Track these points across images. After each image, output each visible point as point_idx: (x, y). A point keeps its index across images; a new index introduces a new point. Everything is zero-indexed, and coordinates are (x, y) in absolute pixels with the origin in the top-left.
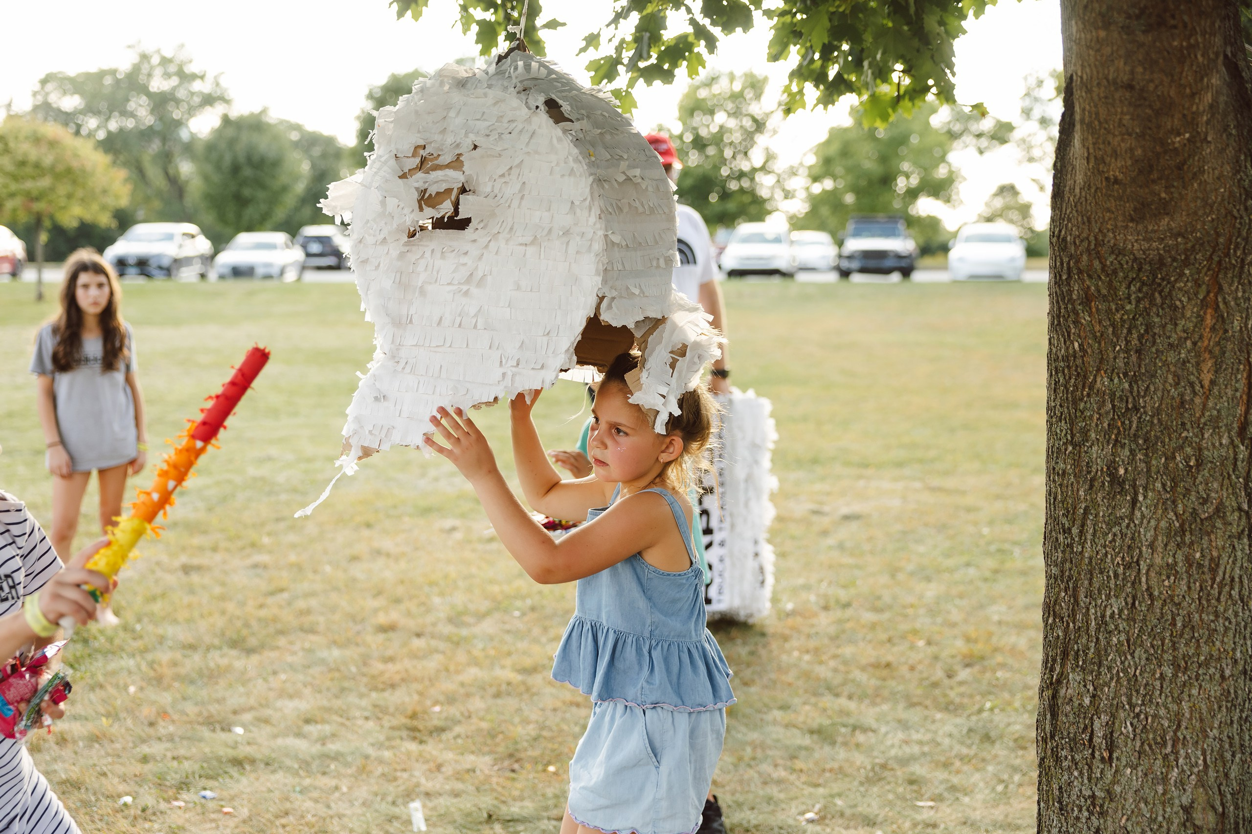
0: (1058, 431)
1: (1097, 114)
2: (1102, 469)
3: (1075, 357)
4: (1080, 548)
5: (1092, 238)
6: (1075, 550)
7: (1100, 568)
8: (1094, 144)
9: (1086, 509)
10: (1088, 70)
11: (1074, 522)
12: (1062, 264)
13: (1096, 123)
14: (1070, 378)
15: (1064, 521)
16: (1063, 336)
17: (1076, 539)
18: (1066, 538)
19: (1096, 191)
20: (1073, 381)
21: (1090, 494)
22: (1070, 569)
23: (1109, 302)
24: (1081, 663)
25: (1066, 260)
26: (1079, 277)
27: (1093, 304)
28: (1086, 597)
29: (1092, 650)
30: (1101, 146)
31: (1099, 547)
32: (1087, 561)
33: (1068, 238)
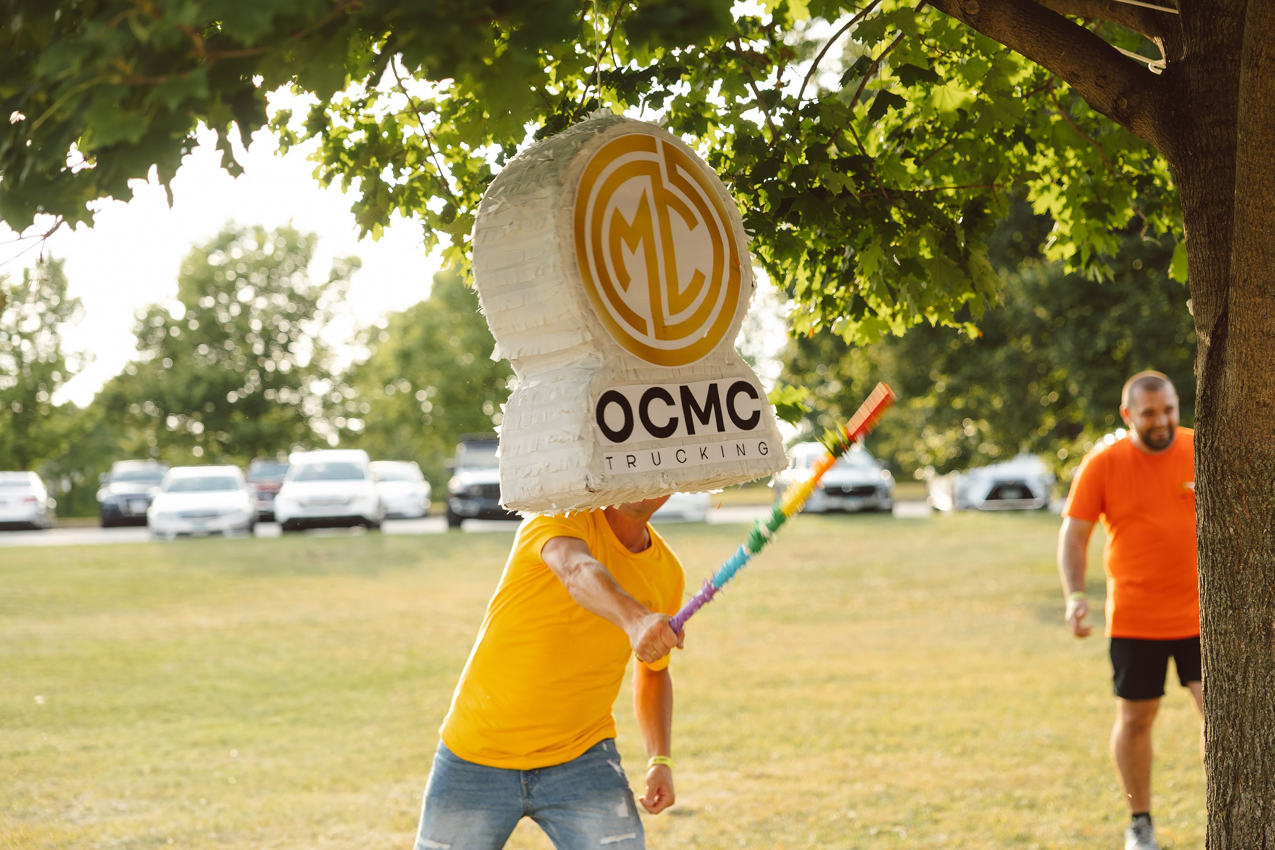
0: (1218, 600)
1: (1252, 356)
2: (1259, 625)
3: (1231, 540)
4: (1243, 691)
5: (1243, 447)
6: (1239, 692)
7: (1261, 705)
8: (1249, 377)
9: (1248, 658)
10: (1246, 325)
11: (1237, 670)
12: (1216, 468)
13: (1252, 362)
14: (1227, 557)
15: (1229, 670)
16: (1219, 524)
17: (1240, 684)
18: (1231, 684)
19: (1247, 412)
20: (1230, 558)
21: (1250, 646)
22: (1236, 709)
23: (1257, 496)
24: (1250, 784)
25: (1219, 464)
26: (1232, 478)
27: (1244, 497)
28: (1251, 730)
29: (1260, 772)
30: (1255, 379)
31: (1260, 688)
32: (1250, 700)
33: (1222, 448)
